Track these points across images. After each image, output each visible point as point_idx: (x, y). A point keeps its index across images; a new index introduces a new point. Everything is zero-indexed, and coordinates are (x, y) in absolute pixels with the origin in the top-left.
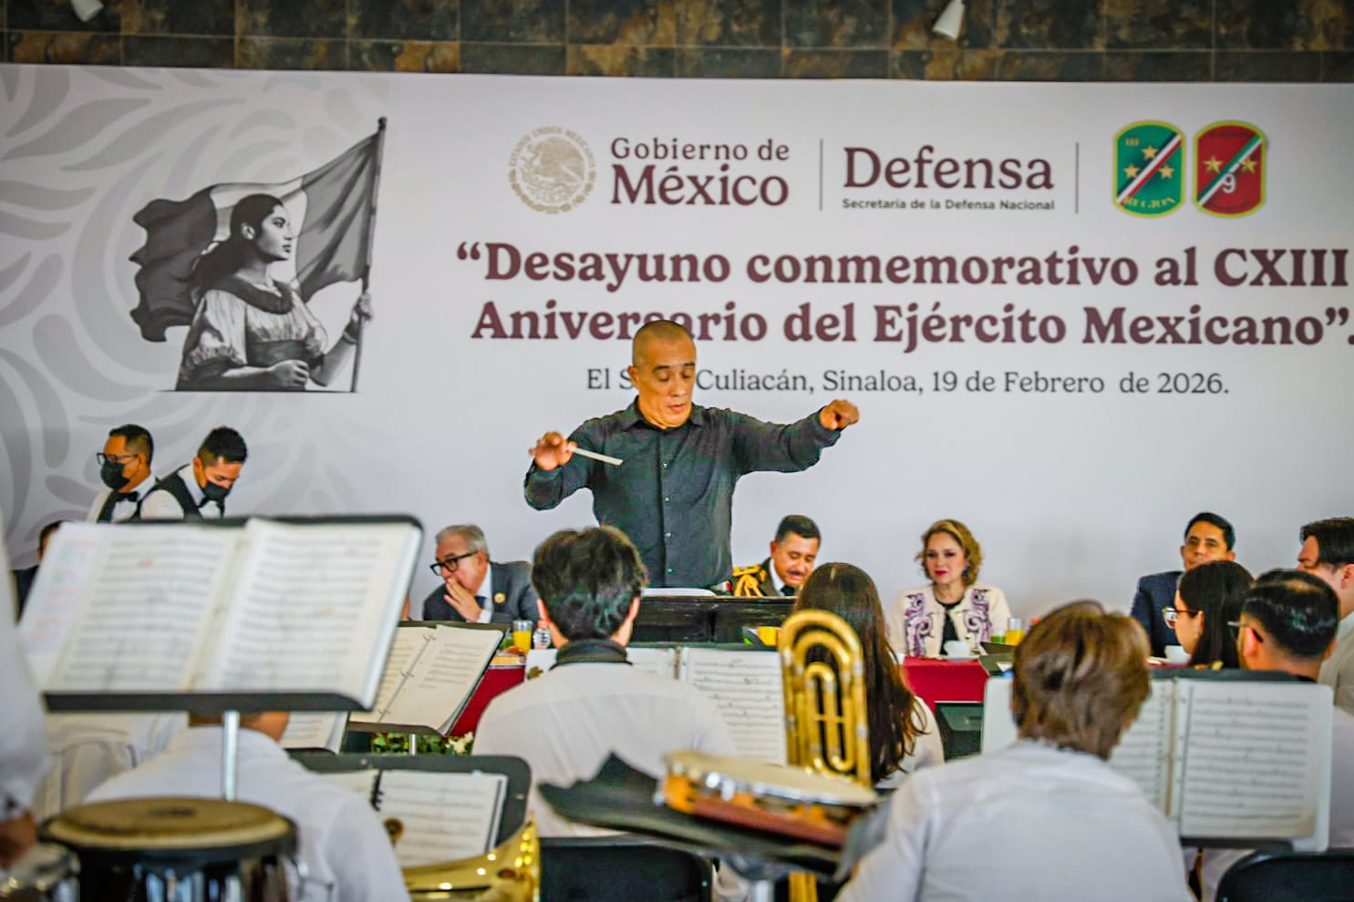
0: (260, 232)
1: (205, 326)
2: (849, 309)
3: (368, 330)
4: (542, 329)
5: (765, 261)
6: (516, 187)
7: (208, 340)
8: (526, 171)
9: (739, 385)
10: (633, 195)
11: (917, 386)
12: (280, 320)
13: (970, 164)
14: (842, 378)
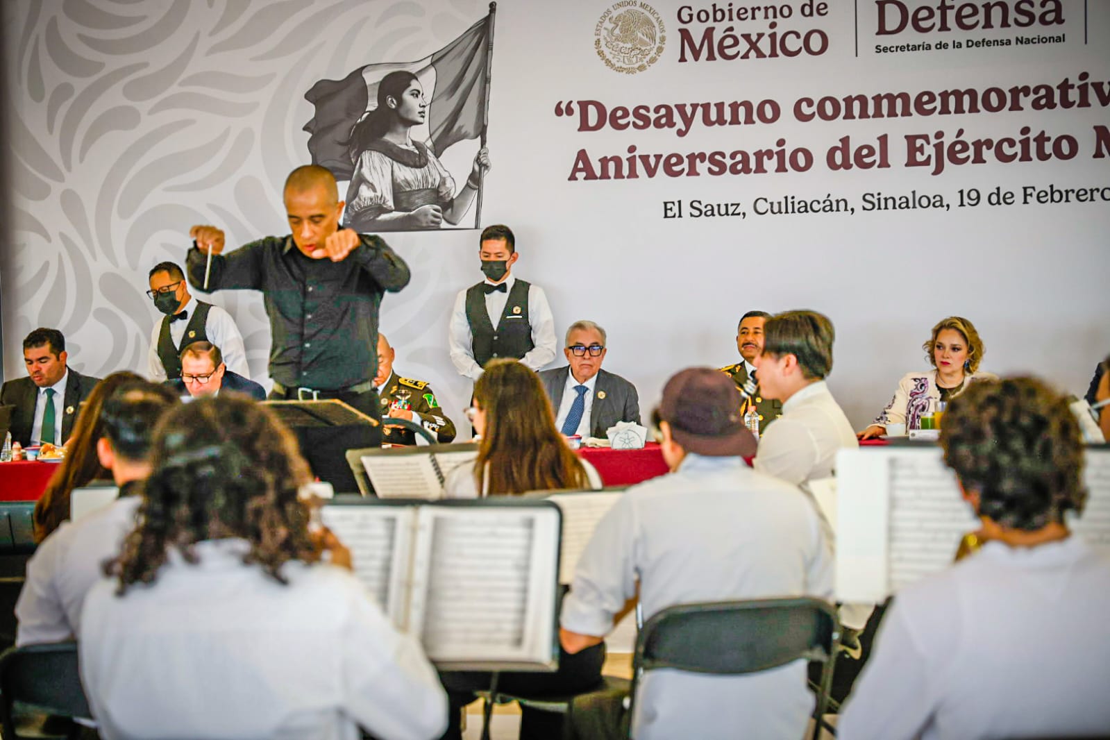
0: (400, 102)
1: (362, 180)
2: (883, 140)
3: (488, 178)
4: (625, 171)
5: (810, 103)
6: (600, 53)
7: (365, 192)
8: (609, 39)
9: (790, 210)
10: (696, 55)
11: (945, 204)
12: (419, 172)
13: (988, 7)
14: (879, 199)
